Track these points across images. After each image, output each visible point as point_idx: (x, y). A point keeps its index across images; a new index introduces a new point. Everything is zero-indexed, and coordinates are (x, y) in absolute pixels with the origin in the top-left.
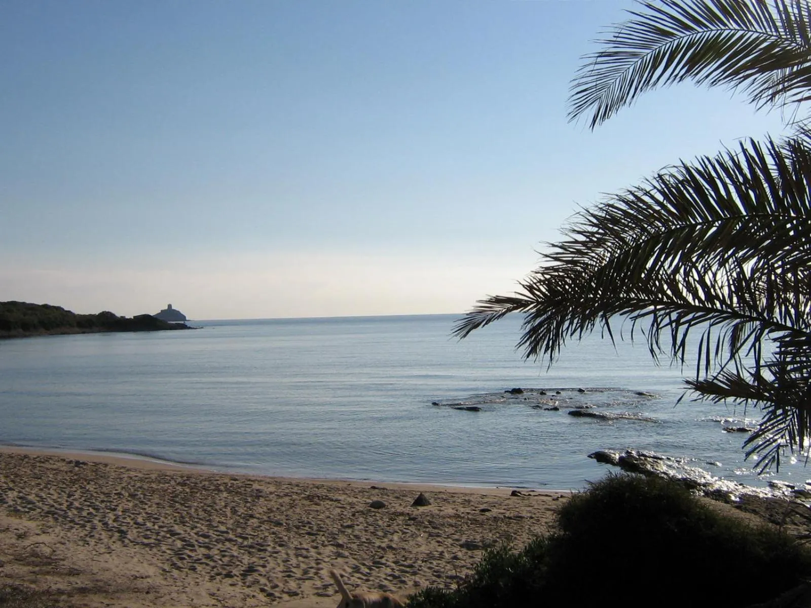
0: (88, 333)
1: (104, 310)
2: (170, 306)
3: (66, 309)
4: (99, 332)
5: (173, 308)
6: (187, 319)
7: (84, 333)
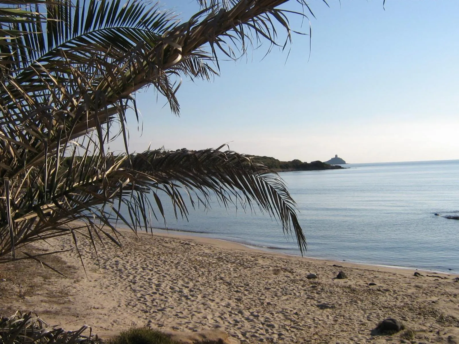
0: (286, 171)
1: (295, 159)
2: (336, 156)
3: (276, 158)
4: (292, 171)
5: (338, 157)
6: (346, 163)
7: (283, 171)
